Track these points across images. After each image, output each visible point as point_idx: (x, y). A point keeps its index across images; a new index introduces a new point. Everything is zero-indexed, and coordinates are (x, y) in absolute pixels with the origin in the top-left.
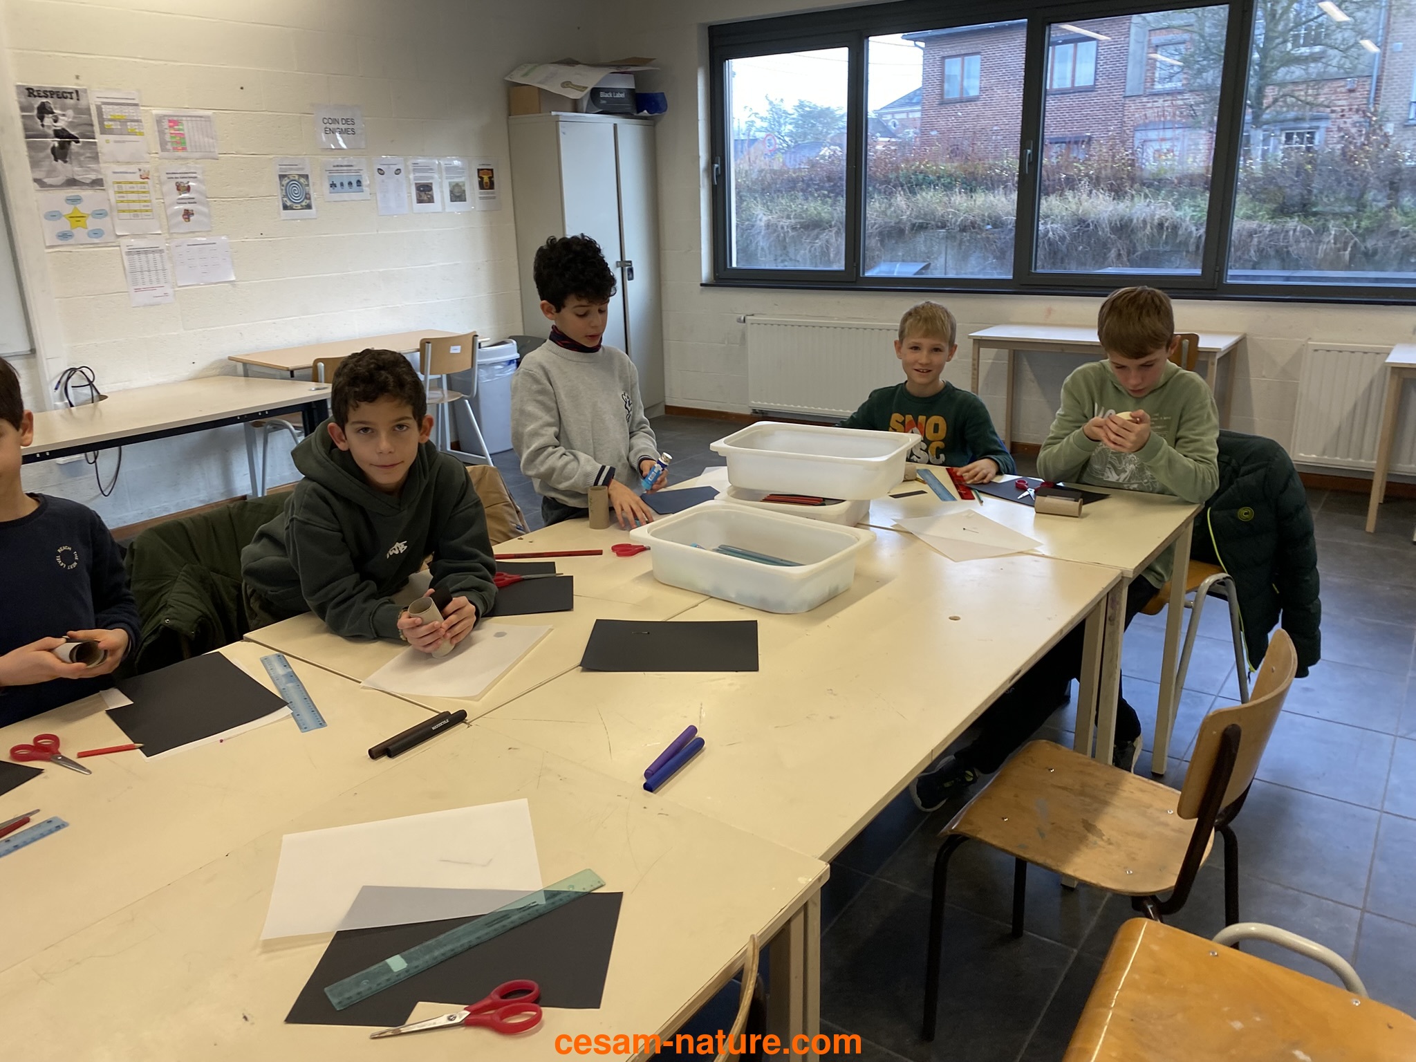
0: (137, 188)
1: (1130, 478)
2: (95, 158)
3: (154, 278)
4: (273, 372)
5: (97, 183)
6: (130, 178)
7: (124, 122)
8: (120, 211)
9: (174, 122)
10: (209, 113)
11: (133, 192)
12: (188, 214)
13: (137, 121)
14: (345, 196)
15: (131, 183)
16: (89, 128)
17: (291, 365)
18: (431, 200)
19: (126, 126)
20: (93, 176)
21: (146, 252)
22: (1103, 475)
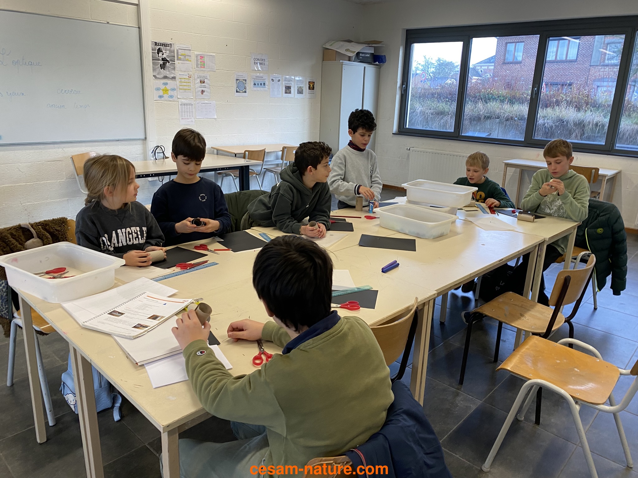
0: (186, 81)
1: (555, 212)
2: (174, 69)
3: (188, 115)
4: (228, 154)
5: (174, 78)
6: (185, 77)
7: (185, 56)
8: (180, 89)
9: (202, 57)
10: (214, 54)
11: (185, 82)
12: (203, 92)
13: (190, 56)
14: (259, 89)
15: (185, 79)
16: (173, 58)
17: (236, 152)
18: (290, 93)
19: (186, 58)
20: (173, 76)
21: (187, 105)
22: (545, 210)
